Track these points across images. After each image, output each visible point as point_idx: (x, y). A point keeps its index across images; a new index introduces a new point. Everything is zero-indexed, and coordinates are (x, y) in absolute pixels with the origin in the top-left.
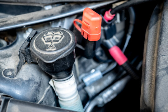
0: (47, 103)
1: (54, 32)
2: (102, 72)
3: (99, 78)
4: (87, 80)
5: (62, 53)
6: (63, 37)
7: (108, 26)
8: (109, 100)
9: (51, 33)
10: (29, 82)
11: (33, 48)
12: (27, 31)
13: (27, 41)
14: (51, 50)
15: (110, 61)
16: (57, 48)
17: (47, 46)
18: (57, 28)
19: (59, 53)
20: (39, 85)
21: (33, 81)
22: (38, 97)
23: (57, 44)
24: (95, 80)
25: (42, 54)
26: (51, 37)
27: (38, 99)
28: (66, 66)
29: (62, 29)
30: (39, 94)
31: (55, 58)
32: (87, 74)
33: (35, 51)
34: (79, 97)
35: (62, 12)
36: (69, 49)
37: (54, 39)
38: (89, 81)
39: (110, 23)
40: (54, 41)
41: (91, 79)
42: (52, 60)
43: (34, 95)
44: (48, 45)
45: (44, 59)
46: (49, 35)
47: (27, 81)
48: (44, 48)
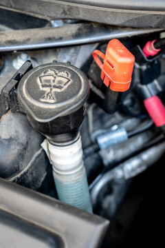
0: (34, 175)
1: (57, 72)
2: (128, 132)
3: (122, 139)
4: (102, 141)
5: (64, 109)
6: (70, 83)
7: (147, 65)
8: (133, 174)
9: (52, 72)
10: (9, 142)
11: (21, 92)
12: (18, 57)
13: (15, 79)
14: (48, 101)
15: (144, 116)
16: (57, 99)
17: (42, 94)
18: (64, 64)
19: (60, 108)
20: (25, 149)
21: (16, 140)
22: (20, 165)
23: (58, 93)
24: (115, 142)
25: (33, 105)
26: (51, 78)
27: (21, 168)
28: (69, 127)
29: (71, 68)
30: (22, 161)
31: (52, 116)
32: (104, 131)
33: (24, 99)
34: (84, 171)
35: (77, 36)
36: (75, 103)
37: (56, 83)
38: (105, 143)
39: (151, 61)
40: (55, 87)
41: (110, 141)
42: (46, 118)
43: (16, 162)
44: (44, 92)
45: (35, 115)
46: (50, 76)
47: (6, 140)
48: (38, 96)
